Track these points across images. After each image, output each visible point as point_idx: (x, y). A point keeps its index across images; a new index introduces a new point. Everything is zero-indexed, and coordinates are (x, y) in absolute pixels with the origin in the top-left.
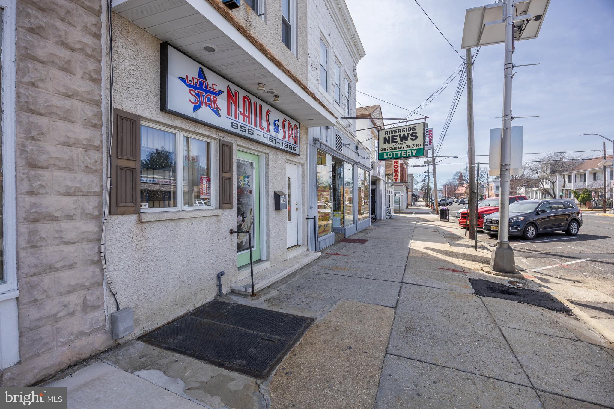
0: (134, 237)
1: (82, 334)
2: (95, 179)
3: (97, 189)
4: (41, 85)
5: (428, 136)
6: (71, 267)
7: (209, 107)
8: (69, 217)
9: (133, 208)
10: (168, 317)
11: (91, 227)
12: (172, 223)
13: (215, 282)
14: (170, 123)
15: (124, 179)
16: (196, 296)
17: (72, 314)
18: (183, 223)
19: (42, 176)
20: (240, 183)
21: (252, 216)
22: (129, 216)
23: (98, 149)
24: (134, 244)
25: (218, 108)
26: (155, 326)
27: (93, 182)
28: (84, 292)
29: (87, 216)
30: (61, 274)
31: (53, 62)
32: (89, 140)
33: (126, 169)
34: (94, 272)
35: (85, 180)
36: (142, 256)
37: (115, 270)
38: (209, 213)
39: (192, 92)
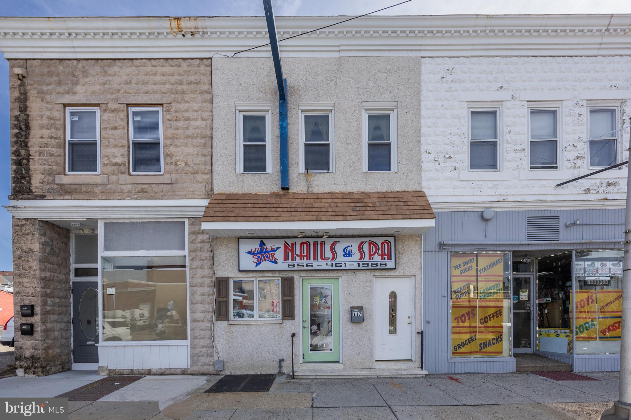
0: (227, 331)
1: (205, 364)
2: (211, 306)
3: (211, 310)
4: (194, 276)
6: (203, 338)
7: (268, 261)
8: (203, 321)
9: (225, 318)
10: (244, 372)
11: (209, 325)
12: (247, 326)
13: (277, 365)
14: (246, 276)
15: (221, 306)
16: (262, 368)
17: (203, 355)
18: (254, 327)
19: (195, 307)
20: (316, 302)
21: (330, 326)
22: (225, 321)
23: (212, 295)
24: (227, 334)
25: (275, 259)
26: (236, 374)
27: (210, 308)
28: (207, 349)
29: (208, 321)
30: (201, 340)
31: (198, 267)
32: (209, 292)
33: (222, 301)
34: (210, 342)
35: (207, 307)
36: (230, 339)
37: (218, 343)
38: (277, 322)
39: (255, 257)
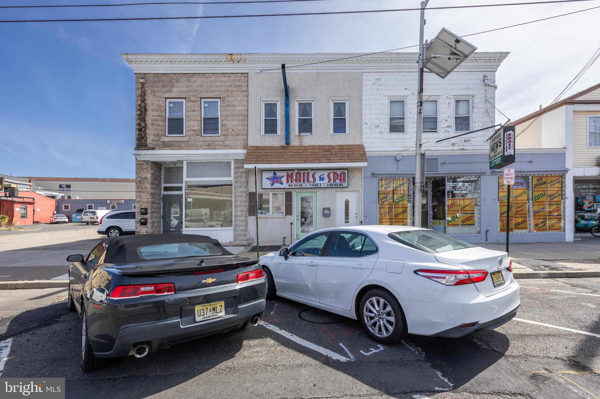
0: (254, 222)
1: (242, 240)
2: (246, 208)
3: (246, 210)
4: (237, 191)
5: (508, 140)
6: (242, 226)
7: (278, 183)
8: (241, 216)
9: (255, 215)
10: (264, 244)
11: (244, 218)
12: (266, 219)
13: (282, 240)
14: (265, 191)
15: (252, 208)
16: (274, 242)
17: (241, 235)
18: (270, 219)
19: (237, 208)
20: (304, 205)
21: (312, 219)
23: (247, 202)
25: (282, 182)
29: (244, 216)
30: (239, 227)
31: (239, 186)
32: (245, 200)
33: (253, 205)
34: (245, 228)
37: (249, 228)
38: (283, 217)
39: (270, 181)
